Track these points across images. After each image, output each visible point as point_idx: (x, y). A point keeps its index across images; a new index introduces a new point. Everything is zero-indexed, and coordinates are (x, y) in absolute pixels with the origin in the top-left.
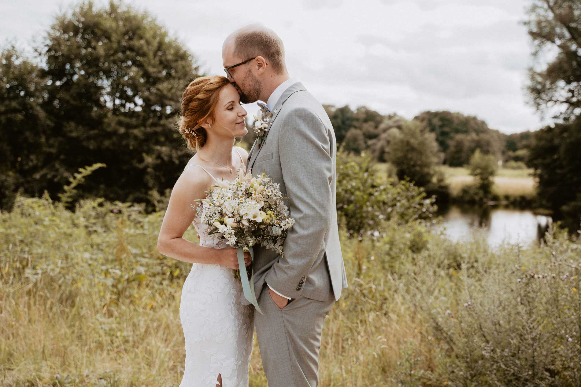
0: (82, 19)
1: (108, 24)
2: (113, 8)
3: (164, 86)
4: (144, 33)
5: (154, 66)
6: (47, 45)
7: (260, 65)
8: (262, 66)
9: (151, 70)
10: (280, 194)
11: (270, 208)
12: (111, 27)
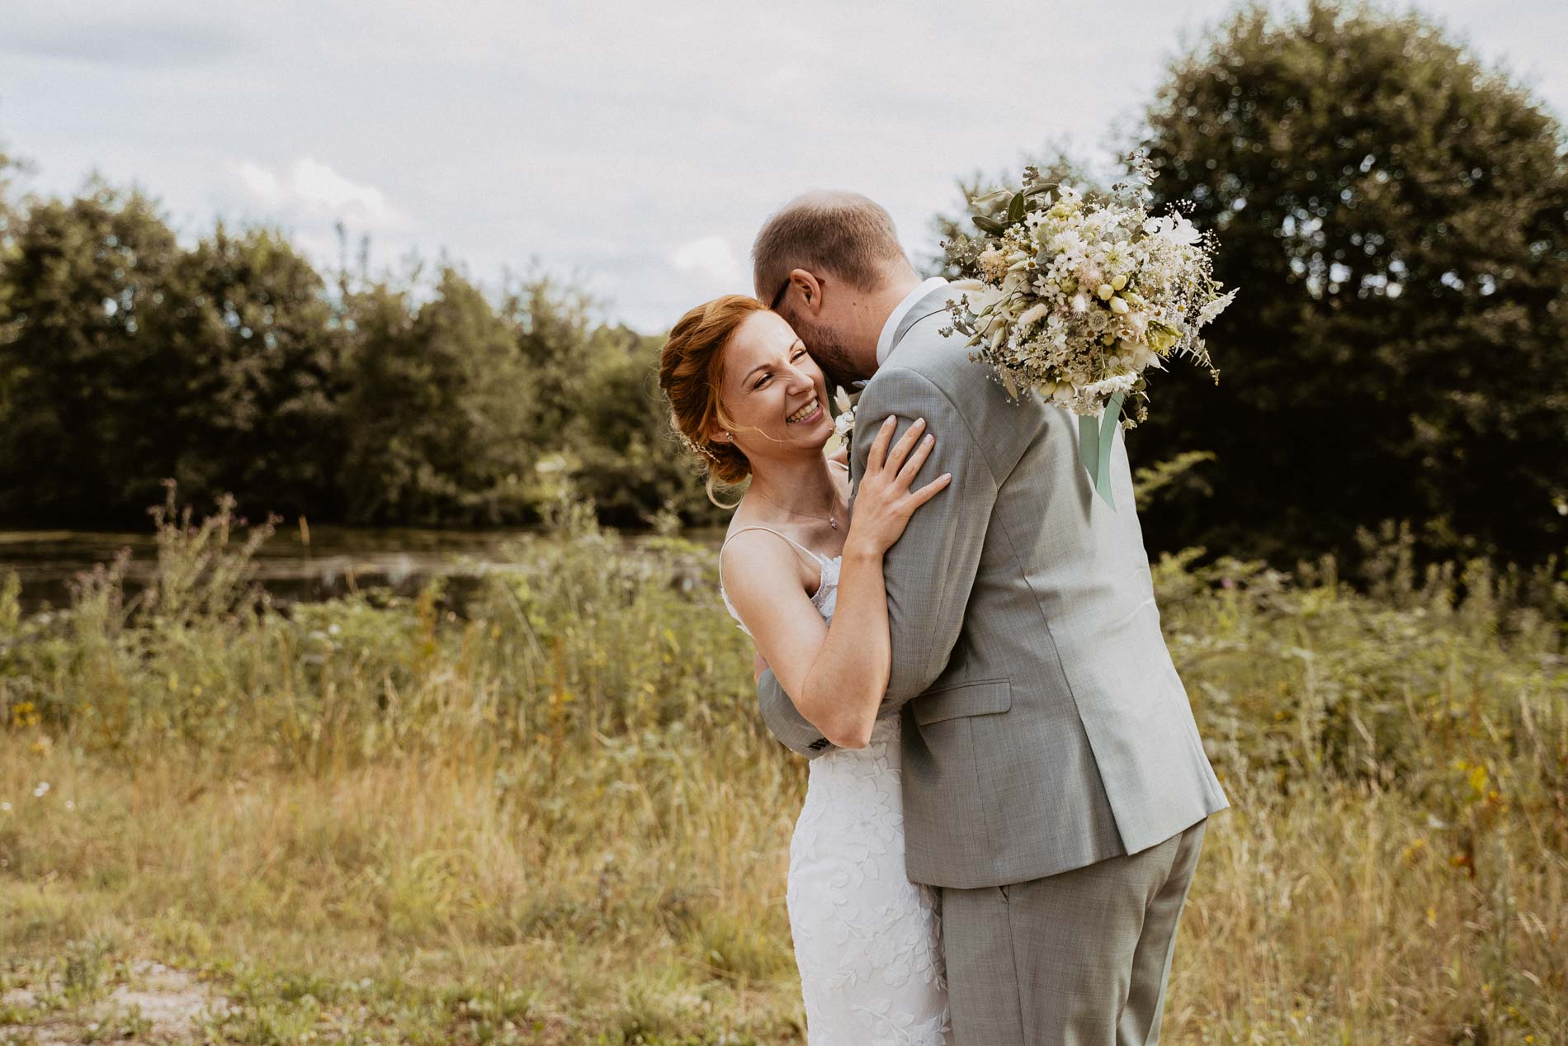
0: (1237, 61)
1: (1304, 63)
2: (1321, 20)
3: (1466, 220)
4: (1405, 76)
5: (1434, 166)
6: (1146, 143)
9: (1425, 176)
12: (1310, 73)
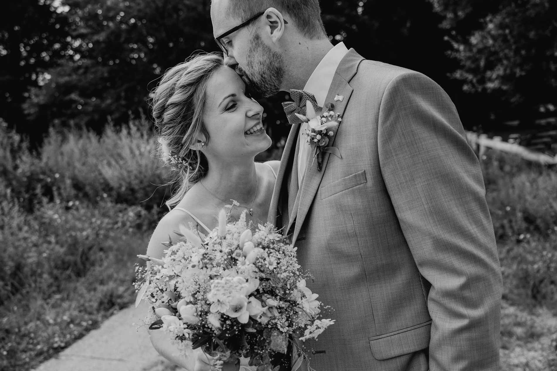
7: (273, 25)
8: (276, 27)
10: (296, 269)
11: (272, 293)
